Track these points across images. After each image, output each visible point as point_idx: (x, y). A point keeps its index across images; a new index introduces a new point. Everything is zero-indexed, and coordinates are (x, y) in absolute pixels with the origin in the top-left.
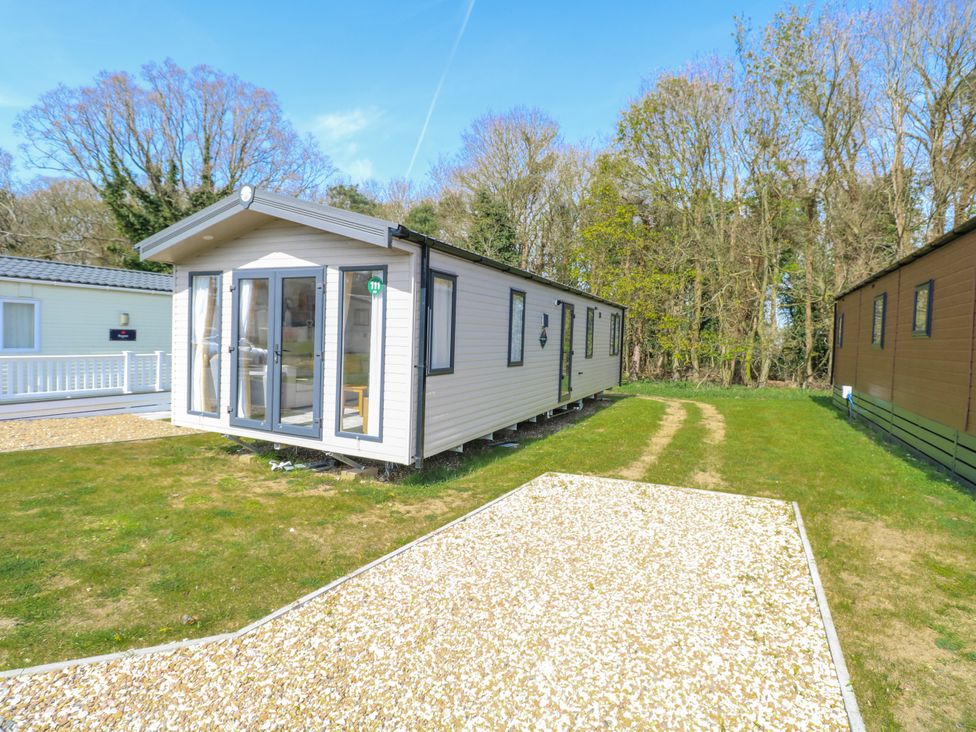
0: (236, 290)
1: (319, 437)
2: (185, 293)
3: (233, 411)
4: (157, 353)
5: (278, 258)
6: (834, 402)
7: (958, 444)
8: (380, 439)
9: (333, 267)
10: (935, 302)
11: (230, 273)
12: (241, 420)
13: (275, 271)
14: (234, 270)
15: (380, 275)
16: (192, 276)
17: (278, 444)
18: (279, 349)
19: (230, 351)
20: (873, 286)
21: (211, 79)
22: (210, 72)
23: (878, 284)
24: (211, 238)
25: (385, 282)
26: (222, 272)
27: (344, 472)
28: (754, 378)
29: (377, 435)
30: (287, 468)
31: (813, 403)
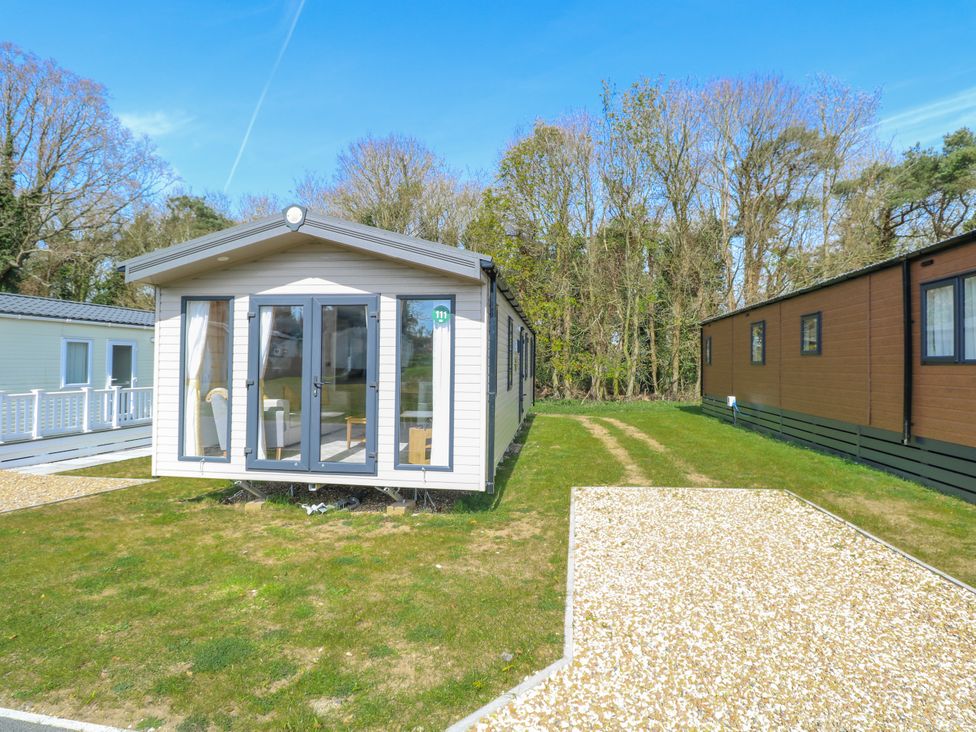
0: (254, 319)
1: (374, 473)
2: (176, 321)
3: (250, 454)
4: (35, 392)
5: (313, 285)
6: (704, 410)
7: (861, 435)
8: (450, 468)
9: (388, 295)
10: (823, 328)
11: (247, 299)
12: (262, 461)
13: (312, 299)
14: (251, 295)
15: (447, 304)
16: (185, 300)
17: (314, 485)
18: (319, 381)
19: (248, 386)
20: (748, 315)
21: (19, 61)
22: (18, 53)
23: (752, 314)
24: (226, 259)
25: (453, 311)
26: (233, 297)
27: (390, 508)
28: (621, 392)
29: (447, 465)
30: (323, 511)
31: (682, 412)
